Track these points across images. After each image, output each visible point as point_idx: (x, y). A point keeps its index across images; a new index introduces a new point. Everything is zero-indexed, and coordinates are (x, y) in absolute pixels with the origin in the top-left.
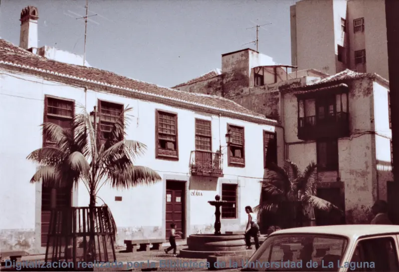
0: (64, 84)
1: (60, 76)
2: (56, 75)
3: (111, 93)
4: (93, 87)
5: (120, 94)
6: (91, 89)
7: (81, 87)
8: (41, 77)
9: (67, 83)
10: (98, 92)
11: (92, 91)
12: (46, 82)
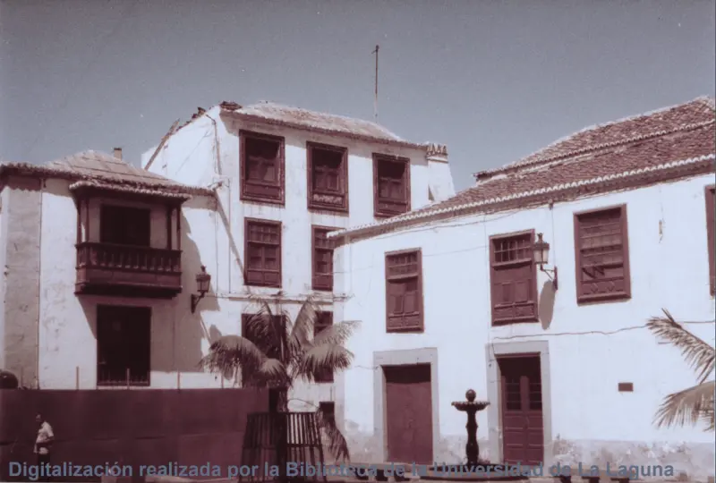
0: (516, 210)
1: (505, 201)
2: (499, 203)
3: (598, 192)
4: (562, 196)
5: (617, 189)
6: (559, 201)
7: (542, 204)
8: (482, 213)
9: (519, 207)
10: (574, 200)
11: (561, 203)
12: (489, 217)
